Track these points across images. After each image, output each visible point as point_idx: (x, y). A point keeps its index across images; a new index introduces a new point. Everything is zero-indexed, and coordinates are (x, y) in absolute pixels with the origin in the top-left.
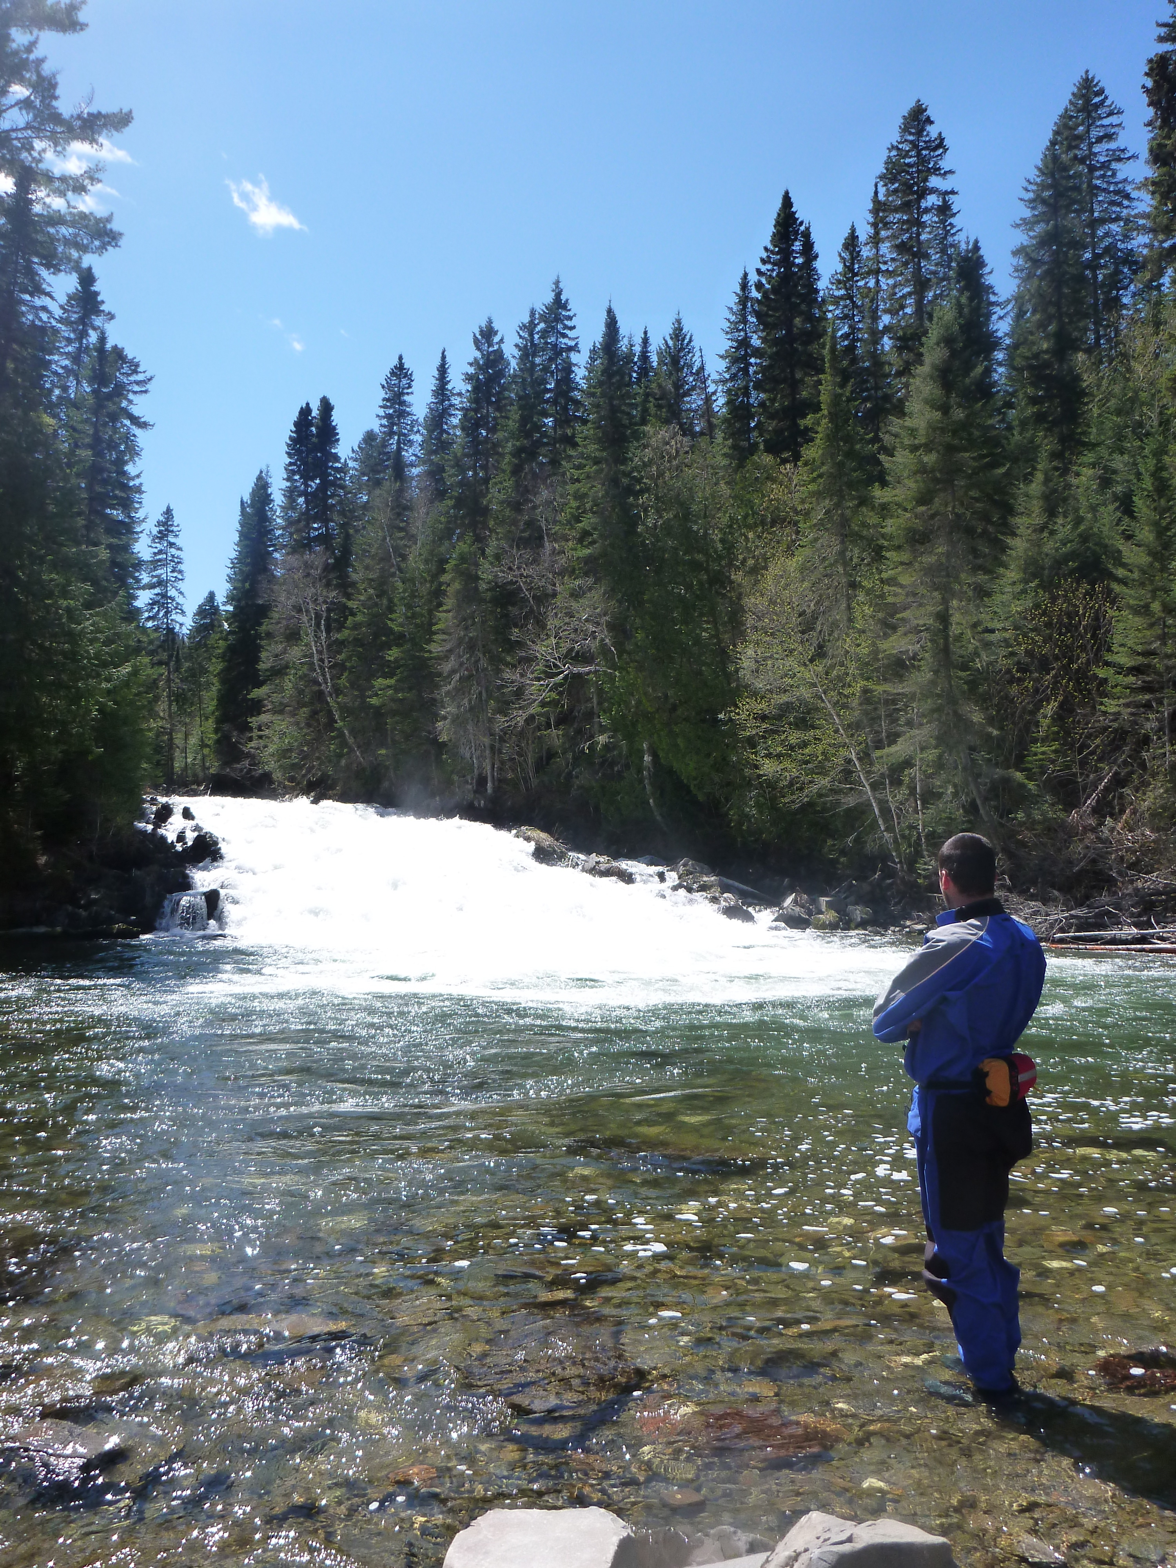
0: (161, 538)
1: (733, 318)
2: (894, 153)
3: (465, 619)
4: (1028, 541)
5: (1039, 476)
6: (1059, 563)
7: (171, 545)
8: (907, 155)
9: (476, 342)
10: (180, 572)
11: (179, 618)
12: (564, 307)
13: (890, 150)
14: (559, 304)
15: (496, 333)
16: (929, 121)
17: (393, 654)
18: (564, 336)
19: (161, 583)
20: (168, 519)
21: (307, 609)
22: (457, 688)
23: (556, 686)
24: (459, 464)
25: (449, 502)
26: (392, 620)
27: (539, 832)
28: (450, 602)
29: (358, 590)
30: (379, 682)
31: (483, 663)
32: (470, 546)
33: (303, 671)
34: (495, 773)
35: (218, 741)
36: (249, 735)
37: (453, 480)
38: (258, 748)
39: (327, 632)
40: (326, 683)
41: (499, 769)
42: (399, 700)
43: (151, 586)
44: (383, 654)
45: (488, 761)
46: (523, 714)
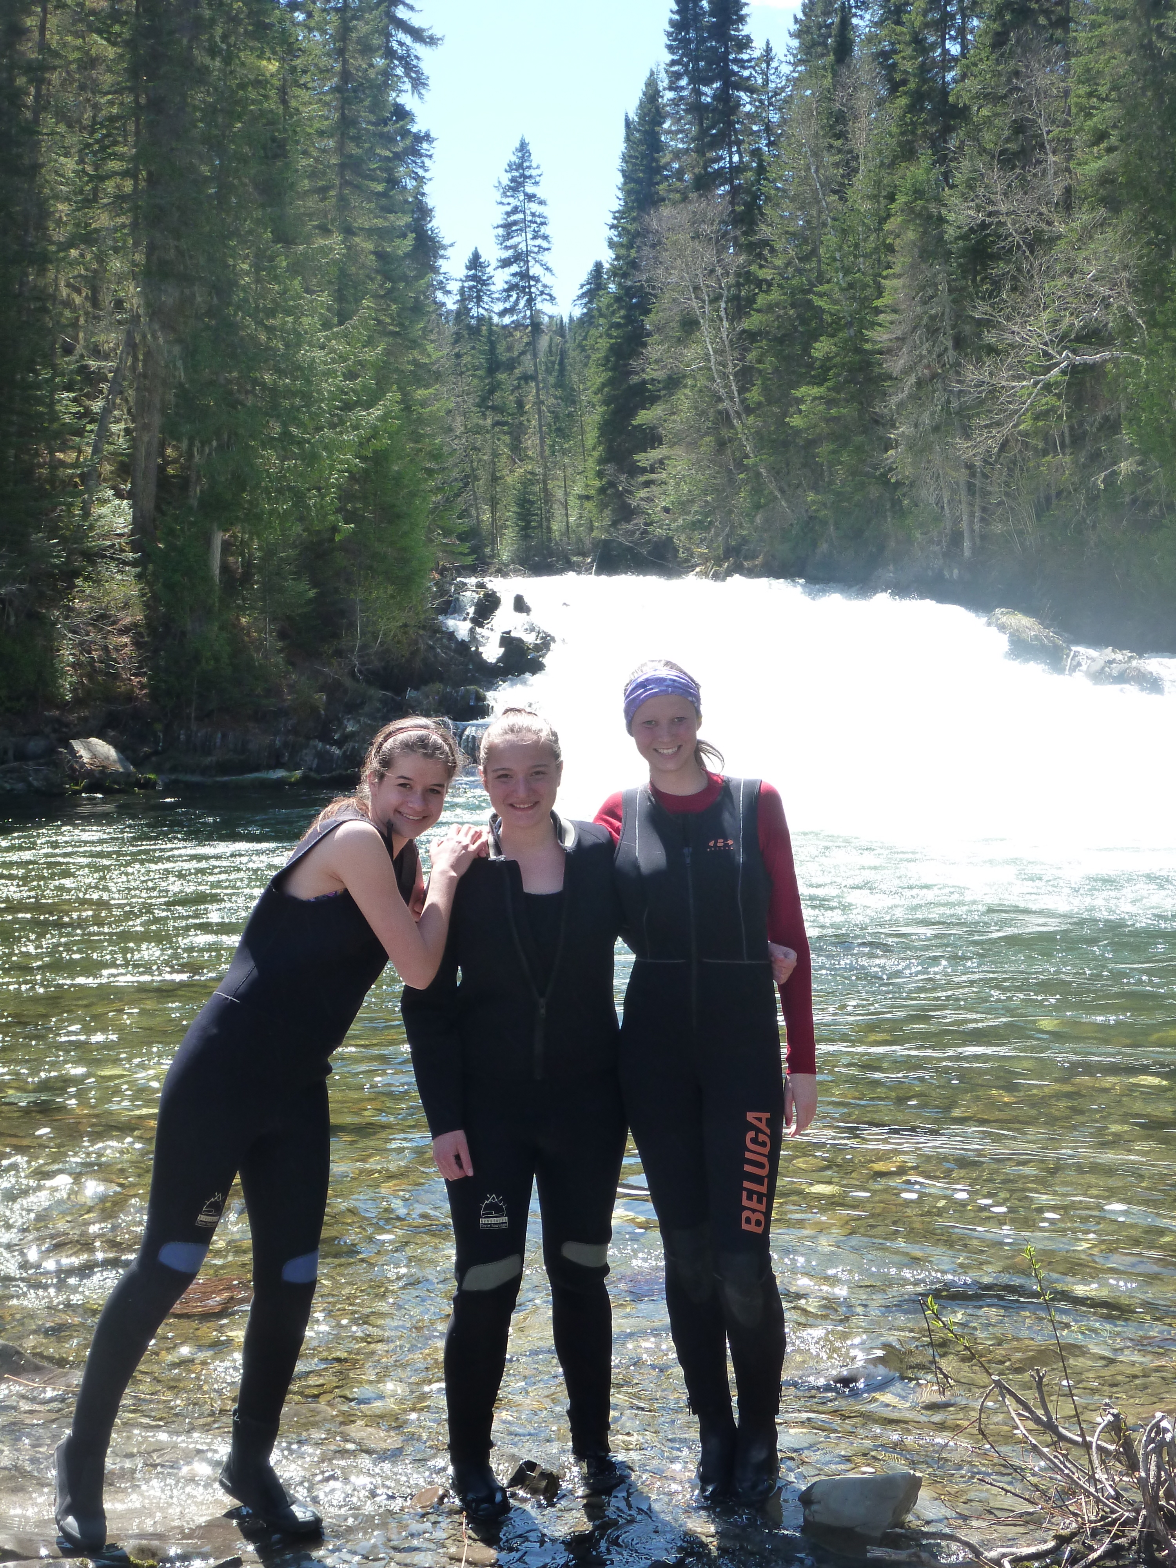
0: (515, 189)
3: (923, 287)
7: (530, 197)
10: (545, 238)
11: (547, 308)
17: (822, 348)
19: (519, 257)
20: (523, 159)
21: (696, 288)
22: (913, 397)
23: (1048, 387)
24: (918, 42)
25: (903, 101)
26: (821, 295)
27: (1020, 616)
28: (900, 262)
29: (773, 250)
30: (802, 391)
31: (951, 355)
32: (928, 171)
33: (702, 382)
34: (977, 527)
35: (602, 490)
36: (642, 479)
37: (909, 66)
38: (649, 500)
39: (731, 322)
40: (732, 399)
41: (982, 520)
42: (828, 420)
43: (505, 263)
44: (806, 349)
45: (964, 507)
46: (998, 434)
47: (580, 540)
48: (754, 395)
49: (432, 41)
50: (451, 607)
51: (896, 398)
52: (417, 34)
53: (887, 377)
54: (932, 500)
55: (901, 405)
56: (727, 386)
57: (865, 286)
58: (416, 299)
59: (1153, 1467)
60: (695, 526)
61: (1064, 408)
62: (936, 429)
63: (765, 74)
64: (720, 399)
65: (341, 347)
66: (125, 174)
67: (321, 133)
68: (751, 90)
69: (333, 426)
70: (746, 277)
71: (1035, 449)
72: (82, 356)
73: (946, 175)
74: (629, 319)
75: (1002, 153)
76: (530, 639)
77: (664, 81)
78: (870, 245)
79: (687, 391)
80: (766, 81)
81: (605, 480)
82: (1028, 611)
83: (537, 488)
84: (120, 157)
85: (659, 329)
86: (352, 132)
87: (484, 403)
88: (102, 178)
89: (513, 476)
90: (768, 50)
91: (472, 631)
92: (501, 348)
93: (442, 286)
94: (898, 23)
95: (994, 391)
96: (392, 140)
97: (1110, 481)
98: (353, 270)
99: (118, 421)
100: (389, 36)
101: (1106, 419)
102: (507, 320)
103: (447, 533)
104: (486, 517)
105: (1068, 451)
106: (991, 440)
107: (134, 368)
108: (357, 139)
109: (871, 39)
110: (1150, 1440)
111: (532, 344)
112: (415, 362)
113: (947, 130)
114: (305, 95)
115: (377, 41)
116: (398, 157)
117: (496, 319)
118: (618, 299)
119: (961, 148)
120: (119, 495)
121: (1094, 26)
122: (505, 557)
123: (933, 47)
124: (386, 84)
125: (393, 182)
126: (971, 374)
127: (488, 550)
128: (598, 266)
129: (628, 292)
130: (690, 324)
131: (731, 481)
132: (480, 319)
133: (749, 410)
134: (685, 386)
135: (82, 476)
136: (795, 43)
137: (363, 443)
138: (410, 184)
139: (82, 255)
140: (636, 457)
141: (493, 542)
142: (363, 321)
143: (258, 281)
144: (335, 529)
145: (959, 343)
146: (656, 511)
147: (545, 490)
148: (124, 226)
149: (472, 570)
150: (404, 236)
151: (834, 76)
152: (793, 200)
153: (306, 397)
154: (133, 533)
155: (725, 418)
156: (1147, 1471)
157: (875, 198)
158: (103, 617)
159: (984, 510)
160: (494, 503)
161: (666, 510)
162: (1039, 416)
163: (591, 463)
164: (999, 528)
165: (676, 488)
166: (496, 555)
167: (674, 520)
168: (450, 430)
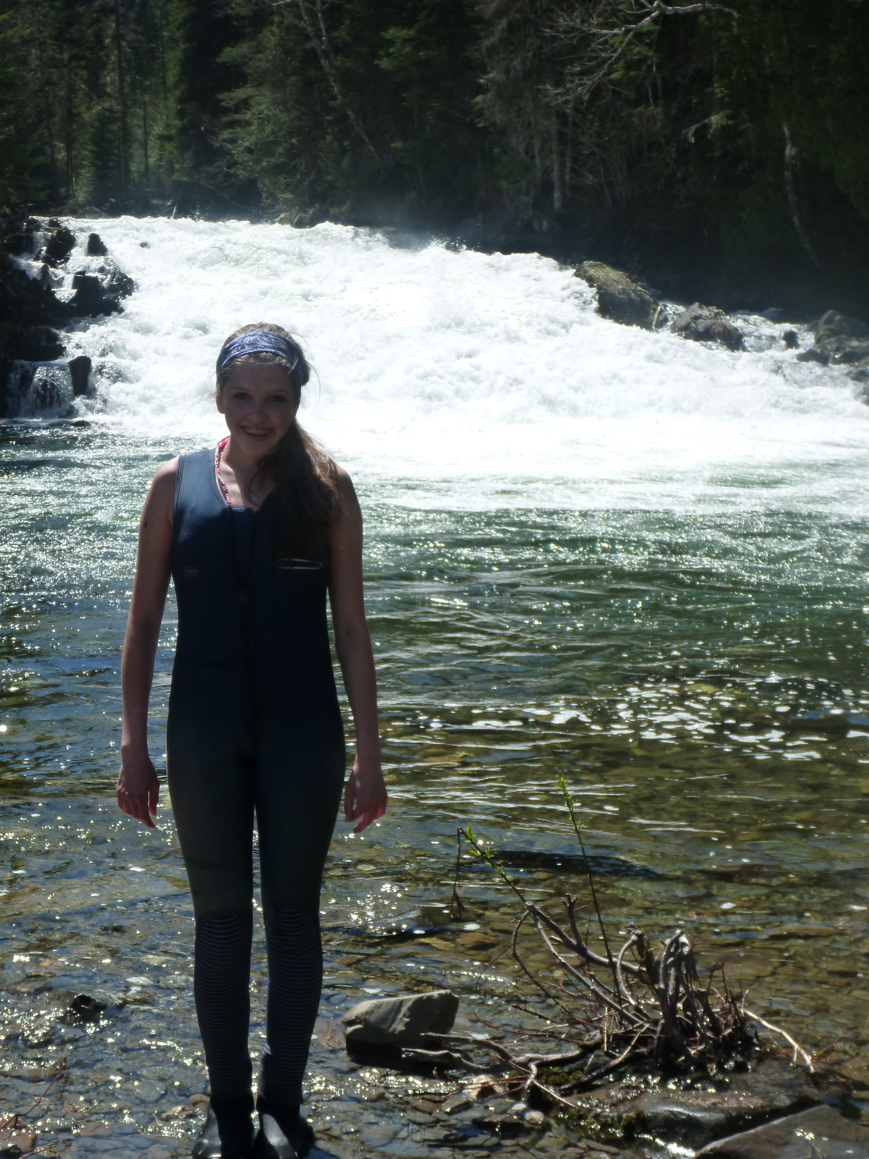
23: (639, 36)
27: (608, 269)
30: (392, 33)
33: (289, 20)
34: (567, 177)
35: (183, 131)
36: (225, 119)
38: (232, 141)
40: (319, 37)
41: (573, 170)
45: (555, 157)
46: (589, 81)
47: (160, 183)
48: (342, 34)
50: (25, 245)
51: (488, 43)
53: (480, 20)
54: (522, 149)
55: (492, 50)
59: (672, 980)
60: (279, 169)
61: (655, 59)
62: (528, 75)
64: (307, 38)
71: (628, 100)
76: (105, 278)
79: (275, 29)
81: (186, 120)
82: (616, 265)
83: (115, 127)
87: (61, 37)
89: (90, 113)
91: (44, 270)
95: (586, 39)
97: (701, 134)
101: (698, 72)
104: (61, 155)
105: (661, 102)
106: (581, 89)
110: (669, 956)
122: (81, 197)
126: (564, 20)
127: (62, 191)
131: (318, 123)
133: (337, 50)
134: (272, 23)
140: (221, 96)
141: (68, 183)
146: (237, 151)
147: (124, 127)
149: (44, 209)
155: (311, 58)
156: (666, 985)
159: (575, 160)
160: (70, 141)
161: (249, 150)
162: (630, 66)
163: (172, 103)
164: (590, 179)
165: (261, 129)
166: (69, 196)
167: (258, 162)
168: (23, 62)
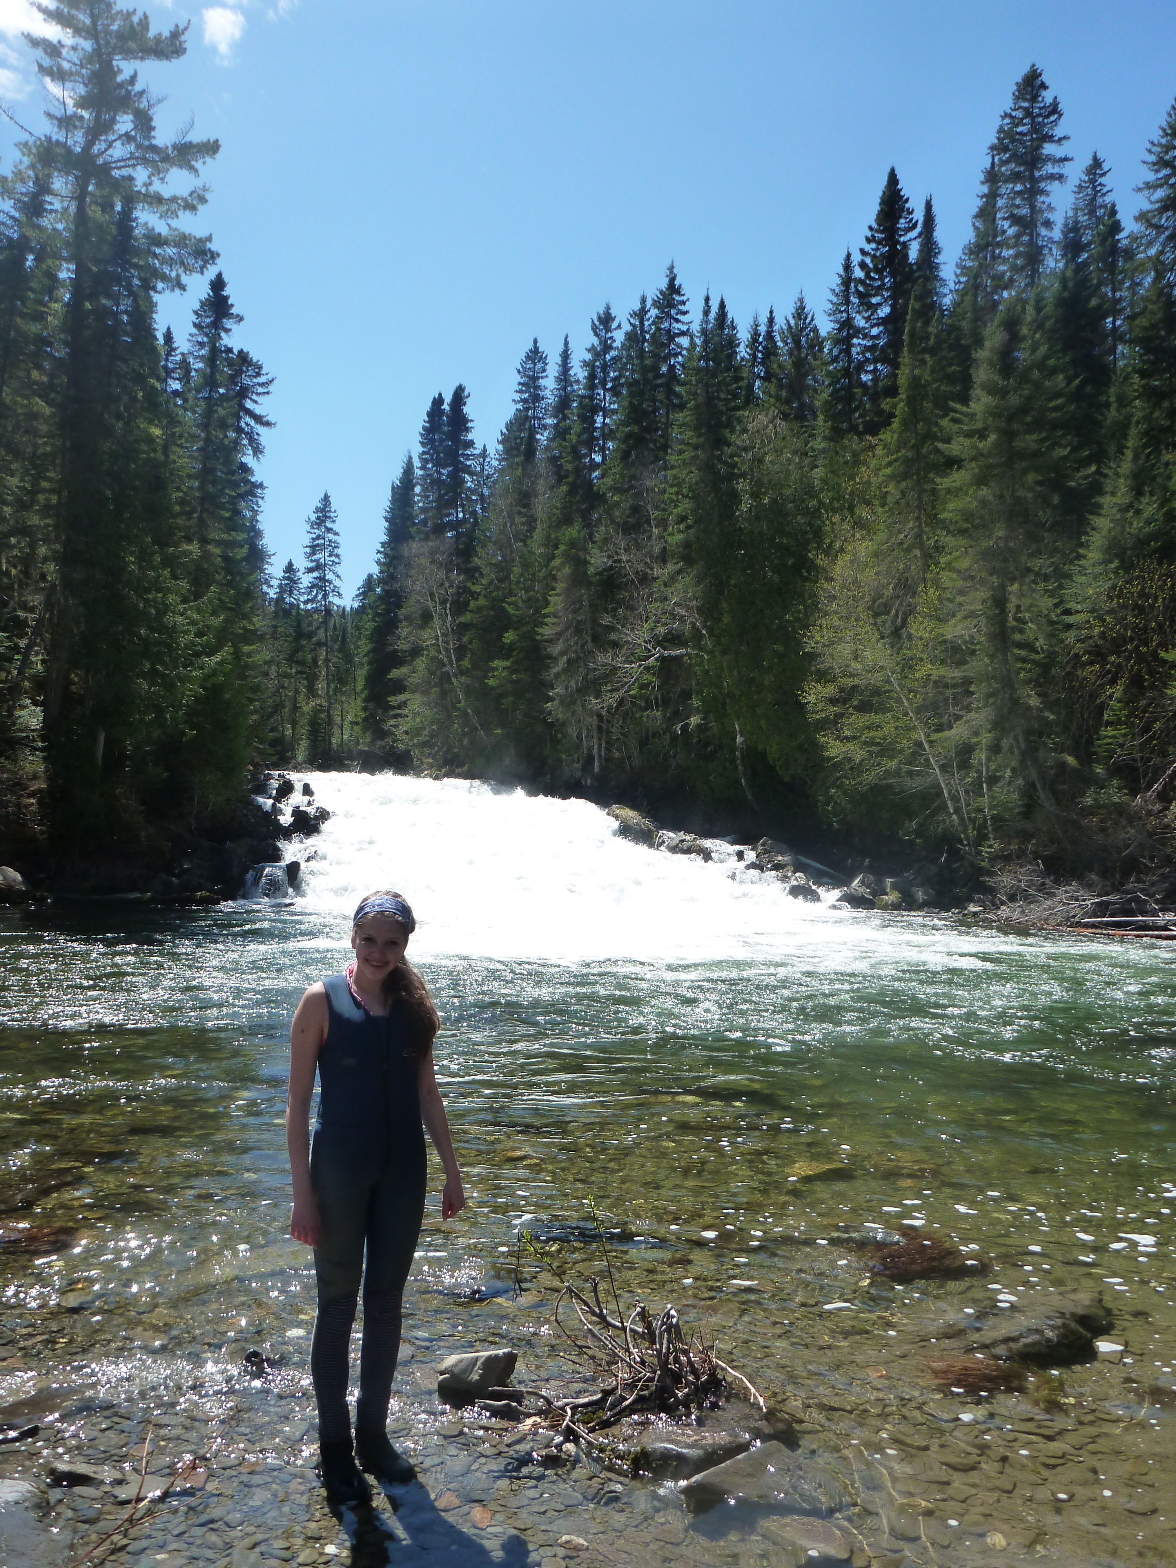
0: (319, 524)
1: (835, 300)
2: (1007, 121)
3: (573, 603)
4: (1111, 521)
5: (1129, 454)
6: (1141, 542)
7: (329, 530)
8: (1020, 123)
9: (594, 328)
10: (337, 556)
11: (336, 600)
12: (678, 292)
13: (1003, 118)
14: (673, 289)
15: (613, 319)
16: (1043, 86)
17: (509, 637)
18: (678, 321)
19: (319, 567)
20: (325, 506)
21: (432, 595)
22: (565, 670)
23: (647, 668)
24: (575, 451)
25: (564, 488)
26: (509, 604)
27: (628, 810)
28: (560, 586)
29: (481, 574)
30: (496, 663)
31: (590, 645)
32: (579, 532)
33: (433, 653)
34: (603, 753)
35: (365, 719)
36: (392, 713)
37: (569, 467)
38: (396, 726)
39: (453, 616)
40: (451, 665)
41: (606, 749)
42: (513, 682)
43: (310, 570)
44: (501, 637)
45: (595, 740)
46: (616, 696)
47: (350, 751)
48: (466, 663)
49: (268, 424)
50: (262, 789)
51: (554, 670)
52: (258, 419)
53: (550, 657)
54: (575, 735)
55: (557, 675)
56: (449, 657)
57: (537, 600)
58: (248, 588)
59: (665, 1342)
60: (424, 744)
61: (657, 683)
62: (579, 691)
63: (482, 465)
64: (444, 665)
65: (196, 616)
66: (51, 491)
67: (189, 476)
68: (471, 474)
69: (185, 667)
70: (463, 590)
71: (640, 707)
72: (15, 610)
73: (591, 536)
74: (388, 611)
75: (625, 523)
76: (311, 811)
77: (417, 463)
78: (542, 574)
79: (424, 659)
80: (483, 470)
81: (368, 713)
82: (633, 807)
83: (323, 715)
84: (49, 480)
85: (407, 618)
86: (210, 477)
87: (291, 659)
88: (37, 492)
89: (308, 707)
90: (485, 450)
91: (274, 805)
92: (304, 625)
93: (267, 582)
94: (564, 439)
95: (615, 669)
96: (238, 486)
97: (685, 728)
98: (206, 566)
99: (37, 654)
100: (239, 418)
101: (683, 691)
102: (309, 606)
103: (261, 741)
104: (289, 732)
105: (661, 709)
106: (611, 700)
107: (50, 619)
108: (214, 482)
109: (547, 448)
110: (663, 1324)
111: (325, 622)
112: (244, 628)
113: (592, 508)
114: (181, 452)
115: (230, 421)
116: (242, 496)
117: (302, 606)
118: (380, 597)
119: (599, 519)
120: (35, 703)
121: (681, 452)
122: (300, 758)
123: (585, 456)
124: (235, 448)
125: (237, 512)
126: (601, 658)
127: (289, 754)
128: (370, 576)
129: (387, 593)
130: (426, 617)
131: (449, 716)
132: (291, 604)
133: (462, 673)
134: (422, 655)
135: (9, 689)
136: (501, 447)
137: (206, 678)
138: (248, 514)
139: (19, 542)
140: (389, 699)
141: (293, 749)
142: (210, 601)
143: (140, 568)
144: (183, 734)
145: (595, 639)
146: (399, 733)
147: (329, 716)
148: (49, 525)
149: (276, 766)
150: (242, 547)
151: (524, 469)
152: (495, 543)
153: (169, 646)
154: (43, 728)
155: (446, 677)
156: (661, 1345)
157: (546, 546)
158: (16, 784)
159: (607, 743)
160: (294, 724)
161: (407, 733)
162: (642, 687)
163: (359, 701)
164: (617, 754)
165: (414, 719)
166: (294, 757)
167: (411, 739)
168: (267, 674)
